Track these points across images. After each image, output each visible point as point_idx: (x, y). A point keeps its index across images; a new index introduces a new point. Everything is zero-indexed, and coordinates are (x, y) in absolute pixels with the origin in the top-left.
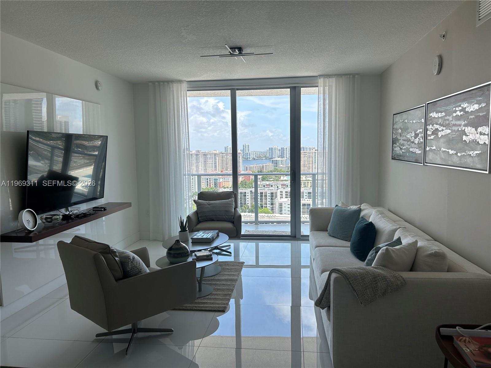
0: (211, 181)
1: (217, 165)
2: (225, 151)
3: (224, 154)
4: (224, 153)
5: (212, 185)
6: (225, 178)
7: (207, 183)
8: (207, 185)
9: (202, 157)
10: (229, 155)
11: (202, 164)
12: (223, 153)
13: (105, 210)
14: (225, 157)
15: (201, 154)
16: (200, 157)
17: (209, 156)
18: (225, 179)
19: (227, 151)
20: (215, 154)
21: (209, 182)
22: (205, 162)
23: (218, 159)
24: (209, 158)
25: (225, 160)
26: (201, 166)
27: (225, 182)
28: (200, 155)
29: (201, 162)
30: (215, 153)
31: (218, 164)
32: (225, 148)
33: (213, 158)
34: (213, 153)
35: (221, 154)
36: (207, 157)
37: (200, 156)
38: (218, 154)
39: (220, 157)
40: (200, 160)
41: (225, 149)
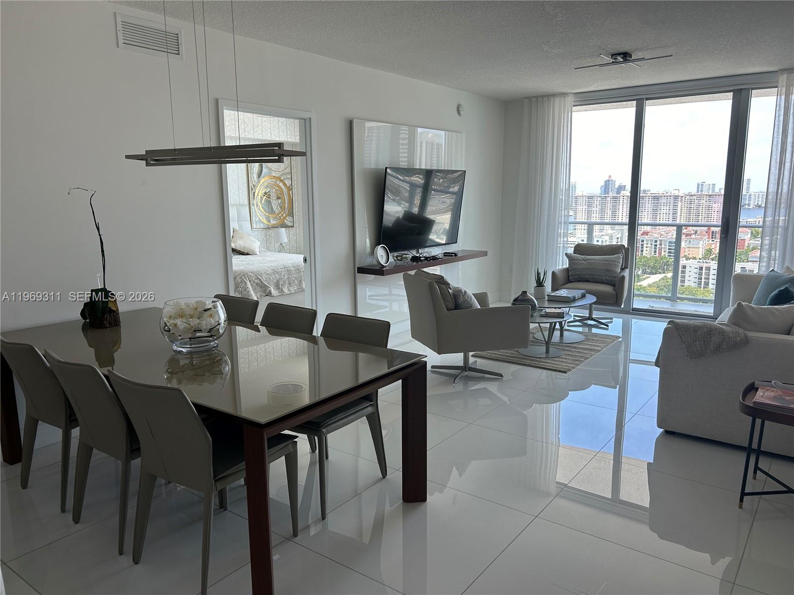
0: (663, 246)
1: (679, 216)
2: (698, 191)
3: (695, 197)
4: (695, 195)
5: (663, 253)
6: (692, 241)
7: (655, 248)
8: (655, 252)
9: (650, 202)
10: (705, 198)
11: (649, 215)
12: (693, 194)
13: (456, 255)
14: (696, 201)
15: (649, 196)
16: (647, 202)
17: (663, 200)
18: (690, 242)
19: (702, 191)
20: (676, 197)
21: (658, 246)
22: (655, 210)
23: (682, 205)
24: (663, 204)
25: (695, 209)
26: (646, 217)
27: (689, 248)
28: (647, 198)
29: (646, 210)
30: (676, 194)
31: (679, 214)
32: (698, 185)
33: (672, 204)
34: (672, 194)
35: (688, 197)
36: (660, 201)
37: (647, 200)
38: (682, 197)
39: (686, 202)
40: (647, 206)
41: (698, 188)
